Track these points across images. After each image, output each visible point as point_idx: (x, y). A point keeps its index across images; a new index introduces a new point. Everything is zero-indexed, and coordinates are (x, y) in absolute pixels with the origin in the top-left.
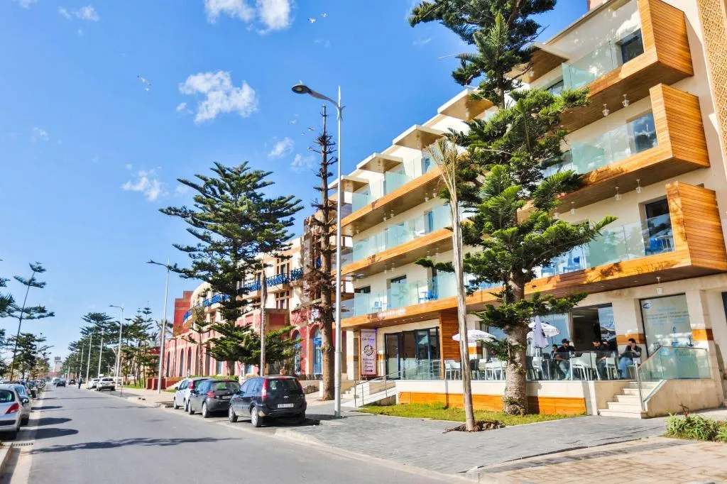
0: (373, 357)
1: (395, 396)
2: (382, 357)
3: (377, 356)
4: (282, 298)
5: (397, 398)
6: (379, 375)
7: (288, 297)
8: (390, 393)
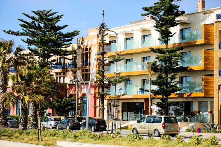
0: (117, 111)
1: (128, 126)
2: (120, 112)
3: (118, 111)
4: (60, 76)
5: (129, 127)
6: (119, 119)
7: (64, 76)
8: (126, 125)
